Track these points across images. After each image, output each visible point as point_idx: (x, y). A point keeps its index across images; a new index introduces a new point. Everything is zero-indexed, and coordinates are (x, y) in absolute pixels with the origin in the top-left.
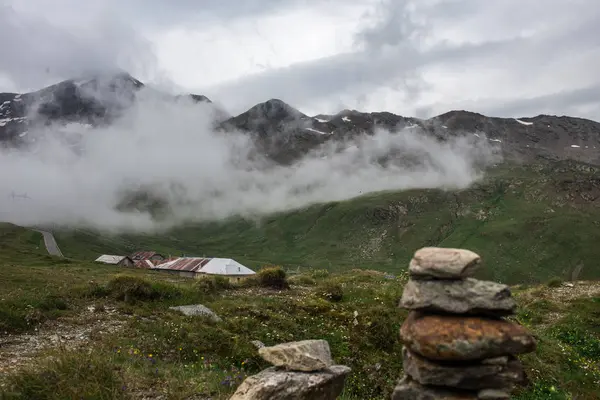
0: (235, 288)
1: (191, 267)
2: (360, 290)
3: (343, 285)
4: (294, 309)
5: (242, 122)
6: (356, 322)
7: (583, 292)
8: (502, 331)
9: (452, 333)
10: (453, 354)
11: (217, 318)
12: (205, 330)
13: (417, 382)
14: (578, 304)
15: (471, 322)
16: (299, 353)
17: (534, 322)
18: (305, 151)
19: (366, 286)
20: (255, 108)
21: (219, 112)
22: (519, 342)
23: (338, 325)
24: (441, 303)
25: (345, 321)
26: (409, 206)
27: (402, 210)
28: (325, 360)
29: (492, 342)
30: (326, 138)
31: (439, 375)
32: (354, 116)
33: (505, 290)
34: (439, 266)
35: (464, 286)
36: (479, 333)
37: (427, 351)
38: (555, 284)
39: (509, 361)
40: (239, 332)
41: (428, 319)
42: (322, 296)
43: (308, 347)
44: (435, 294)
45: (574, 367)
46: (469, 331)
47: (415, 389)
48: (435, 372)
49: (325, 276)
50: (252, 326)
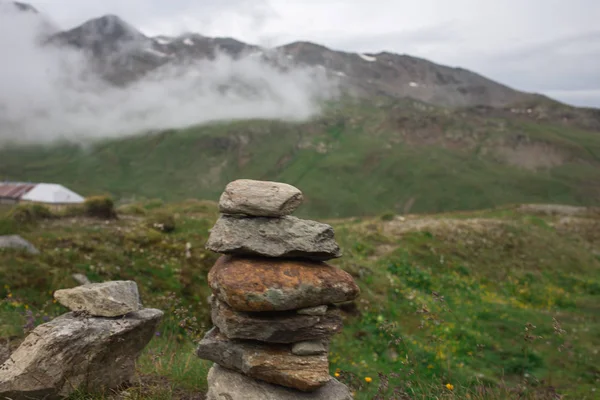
0: (57, 217)
1: (14, 192)
2: (194, 222)
3: (177, 216)
4: (121, 240)
5: (74, 38)
6: (188, 255)
7: (412, 225)
8: (321, 278)
9: (264, 281)
10: (264, 305)
11: (34, 250)
12: (20, 264)
13: (224, 336)
14: (407, 238)
15: (288, 267)
16: (101, 296)
17: (366, 255)
18: (143, 72)
19: (200, 217)
20: (88, 23)
21: (46, 24)
22: (339, 290)
23: (168, 258)
24: (254, 245)
25: (176, 253)
26: (251, 135)
27: (244, 140)
28: (131, 304)
29: (309, 290)
30: (165, 61)
31: (249, 328)
32: (197, 39)
33: (327, 231)
34: (253, 202)
35: (282, 225)
36: (296, 280)
37: (235, 302)
38: (387, 218)
39: (328, 309)
40: (59, 265)
41: (237, 263)
42: (153, 227)
43: (113, 290)
44: (248, 234)
45: (400, 297)
46: (284, 277)
47: (222, 344)
48: (245, 324)
49: (158, 205)
50: (73, 258)
